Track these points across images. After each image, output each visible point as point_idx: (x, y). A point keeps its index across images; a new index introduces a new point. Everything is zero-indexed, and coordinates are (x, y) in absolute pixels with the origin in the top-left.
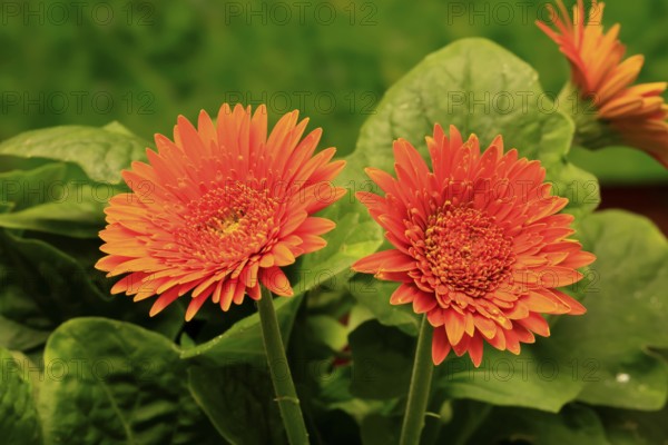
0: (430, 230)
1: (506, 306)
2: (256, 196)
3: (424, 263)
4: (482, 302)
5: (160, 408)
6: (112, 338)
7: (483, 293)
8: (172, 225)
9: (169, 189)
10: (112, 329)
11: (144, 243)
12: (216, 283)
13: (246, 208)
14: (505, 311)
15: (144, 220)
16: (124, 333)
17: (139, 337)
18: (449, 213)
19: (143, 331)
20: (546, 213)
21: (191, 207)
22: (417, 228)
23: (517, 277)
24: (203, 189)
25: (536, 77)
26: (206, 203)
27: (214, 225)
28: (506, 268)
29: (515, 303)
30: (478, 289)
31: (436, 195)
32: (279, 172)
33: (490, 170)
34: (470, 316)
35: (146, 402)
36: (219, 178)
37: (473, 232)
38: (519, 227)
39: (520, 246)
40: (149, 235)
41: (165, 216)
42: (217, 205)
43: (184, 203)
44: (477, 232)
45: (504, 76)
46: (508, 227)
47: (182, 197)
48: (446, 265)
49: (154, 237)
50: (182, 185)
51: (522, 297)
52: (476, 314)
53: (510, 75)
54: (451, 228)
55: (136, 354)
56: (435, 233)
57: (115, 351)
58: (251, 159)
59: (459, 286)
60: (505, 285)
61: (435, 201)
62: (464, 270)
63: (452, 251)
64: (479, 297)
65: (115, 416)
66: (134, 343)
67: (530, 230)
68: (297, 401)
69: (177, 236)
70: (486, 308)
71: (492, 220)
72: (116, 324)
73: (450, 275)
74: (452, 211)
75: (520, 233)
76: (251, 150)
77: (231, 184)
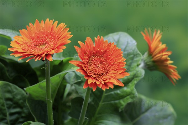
0: (91, 59)
1: (104, 79)
2: (50, 41)
3: (87, 65)
4: (99, 78)
5: (18, 110)
6: (9, 88)
7: (100, 76)
8: (29, 44)
9: (30, 36)
10: (10, 86)
11: (21, 46)
12: (35, 56)
13: (47, 43)
14: (104, 81)
15: (22, 42)
16: (13, 87)
17: (16, 89)
18: (96, 57)
19: (17, 87)
20: (120, 61)
21: (34, 41)
22: (87, 57)
23: (109, 75)
24: (38, 37)
25: (136, 44)
26: (38, 41)
27: (39, 45)
28: (107, 72)
29: (107, 79)
30: (99, 75)
31: (94, 51)
32: (57, 36)
33: (109, 48)
34: (95, 80)
35: (14, 108)
36: (42, 36)
37: (101, 62)
38: (113, 63)
39: (112, 68)
40: (22, 45)
41: (28, 42)
42: (41, 41)
43: (33, 40)
44: (103, 63)
45: (128, 42)
46: (110, 63)
47: (33, 38)
48: (92, 68)
49: (24, 45)
50: (33, 36)
51: (109, 79)
52: (97, 80)
53: (129, 42)
54: (96, 60)
55: (14, 93)
56: (92, 60)
57: (9, 92)
58: (51, 32)
59: (94, 73)
60: (106, 76)
61: (94, 53)
62: (97, 70)
63: (95, 65)
64: (99, 77)
65: (5, 110)
66: (15, 90)
67: (115, 65)
68: (51, 102)
69: (29, 47)
70: (100, 79)
71: (107, 61)
72: (11, 84)
73: (93, 70)
74: (97, 57)
75: (113, 65)
76: (51, 30)
77: (45, 37)
